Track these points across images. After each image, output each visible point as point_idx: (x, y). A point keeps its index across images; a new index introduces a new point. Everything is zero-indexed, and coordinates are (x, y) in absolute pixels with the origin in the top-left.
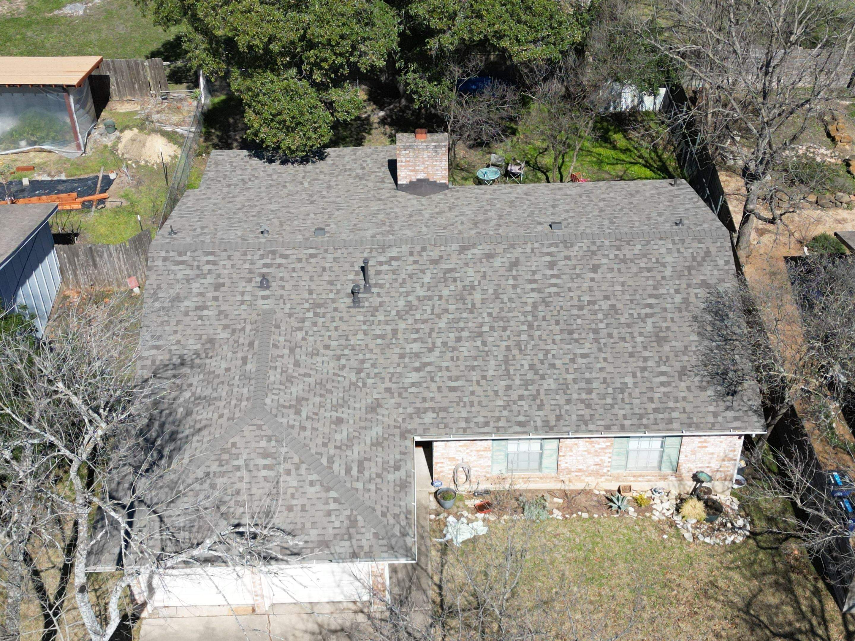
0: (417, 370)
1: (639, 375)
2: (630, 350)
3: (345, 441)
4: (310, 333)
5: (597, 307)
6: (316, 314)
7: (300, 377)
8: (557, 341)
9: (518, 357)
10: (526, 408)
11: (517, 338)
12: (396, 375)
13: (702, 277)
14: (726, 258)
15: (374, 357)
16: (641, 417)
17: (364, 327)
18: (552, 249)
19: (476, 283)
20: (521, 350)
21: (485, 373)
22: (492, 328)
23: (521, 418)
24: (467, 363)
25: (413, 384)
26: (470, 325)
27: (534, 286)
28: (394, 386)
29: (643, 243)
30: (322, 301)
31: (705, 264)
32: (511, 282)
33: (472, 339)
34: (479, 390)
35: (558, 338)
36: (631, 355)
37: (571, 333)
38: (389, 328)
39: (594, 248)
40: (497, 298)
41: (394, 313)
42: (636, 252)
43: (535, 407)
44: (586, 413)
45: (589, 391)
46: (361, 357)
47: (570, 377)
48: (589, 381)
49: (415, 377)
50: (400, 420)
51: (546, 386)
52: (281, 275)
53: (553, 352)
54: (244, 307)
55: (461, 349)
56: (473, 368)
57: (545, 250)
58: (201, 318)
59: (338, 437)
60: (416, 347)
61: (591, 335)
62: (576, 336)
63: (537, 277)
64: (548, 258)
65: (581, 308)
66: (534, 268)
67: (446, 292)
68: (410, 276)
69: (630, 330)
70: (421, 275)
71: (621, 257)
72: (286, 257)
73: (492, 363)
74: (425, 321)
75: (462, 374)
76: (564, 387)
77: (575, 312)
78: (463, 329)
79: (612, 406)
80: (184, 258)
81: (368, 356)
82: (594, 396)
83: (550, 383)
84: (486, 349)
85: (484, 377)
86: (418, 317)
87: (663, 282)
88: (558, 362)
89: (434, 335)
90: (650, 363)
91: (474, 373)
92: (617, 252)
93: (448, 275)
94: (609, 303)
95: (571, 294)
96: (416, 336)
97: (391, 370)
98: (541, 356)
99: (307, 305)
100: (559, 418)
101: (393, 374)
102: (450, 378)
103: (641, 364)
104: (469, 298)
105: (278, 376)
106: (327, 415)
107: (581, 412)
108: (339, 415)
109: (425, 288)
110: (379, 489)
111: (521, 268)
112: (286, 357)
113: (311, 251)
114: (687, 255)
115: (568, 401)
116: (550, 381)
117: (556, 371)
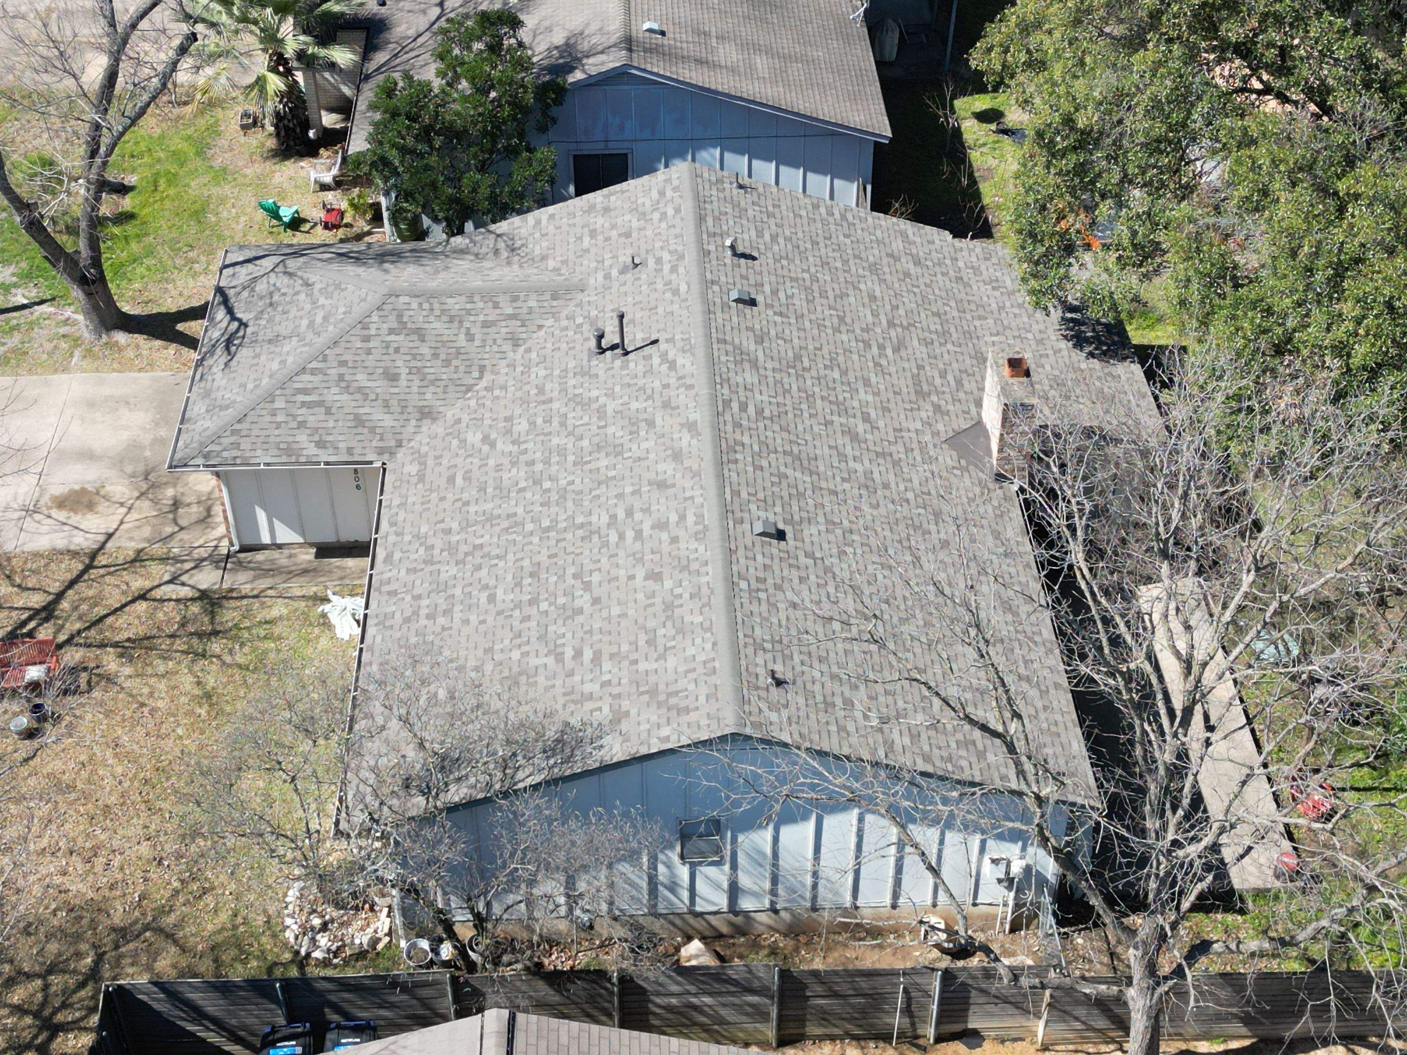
0: (485, 439)
1: (452, 665)
2: (496, 647)
3: (355, 385)
4: (551, 330)
5: (579, 593)
6: (579, 325)
8: (519, 564)
9: (497, 529)
10: (413, 557)
12: (479, 423)
13: (633, 712)
14: (674, 738)
15: (510, 395)
16: (383, 682)
17: (557, 372)
18: (691, 519)
19: (627, 455)
20: (508, 529)
21: (473, 503)
22: (547, 491)
23: (397, 555)
24: (491, 482)
25: (463, 441)
26: (555, 468)
27: (621, 515)
28: (463, 425)
29: (707, 623)
30: (600, 324)
31: (663, 711)
32: (628, 490)
33: (531, 476)
34: (448, 503)
35: (526, 563)
36: (488, 650)
37: (532, 575)
38: (555, 394)
39: (694, 566)
40: (600, 483)
41: (579, 391)
42: (688, 619)
43: (413, 565)
44: (397, 620)
45: (431, 616)
46: (511, 383)
47: (458, 591)
48: (448, 612)
49: (474, 438)
50: (411, 444)
51: (444, 569)
52: (644, 276)
53: (501, 564)
54: (593, 265)
55: (514, 470)
56: (483, 489)
57: (690, 512)
58: (579, 238)
59: (361, 377)
60: (522, 427)
61: (527, 598)
62: (527, 581)
63: (638, 516)
64: (673, 518)
65: (575, 576)
66: (654, 508)
67: (611, 430)
68: (641, 389)
69: (533, 640)
70: (643, 398)
71: (677, 602)
72: (674, 269)
73: (489, 506)
74: (563, 424)
75: (474, 481)
76: (441, 587)
77: (571, 571)
78: (547, 463)
79: (405, 646)
81: (511, 389)
82: (423, 622)
83: (449, 571)
84: (513, 494)
85: (467, 503)
86: (571, 415)
87: (625, 663)
88: (484, 572)
89: (540, 438)
90: (471, 675)
91: (474, 492)
92: (686, 596)
93: (642, 424)
94: (587, 606)
95: (604, 560)
96: (539, 421)
97: (487, 416)
98: (495, 552)
99: (593, 313)
100: (393, 593)
101: (482, 418)
102: (467, 472)
103: (471, 664)
104: (603, 454)
105: (457, 307)
106: (399, 363)
107: (398, 615)
108: (403, 376)
109: (620, 408)
110: (278, 426)
111: (656, 494)
112: (498, 311)
113: (683, 288)
114: (682, 683)
115: (419, 597)
116: (453, 570)
117: (468, 574)
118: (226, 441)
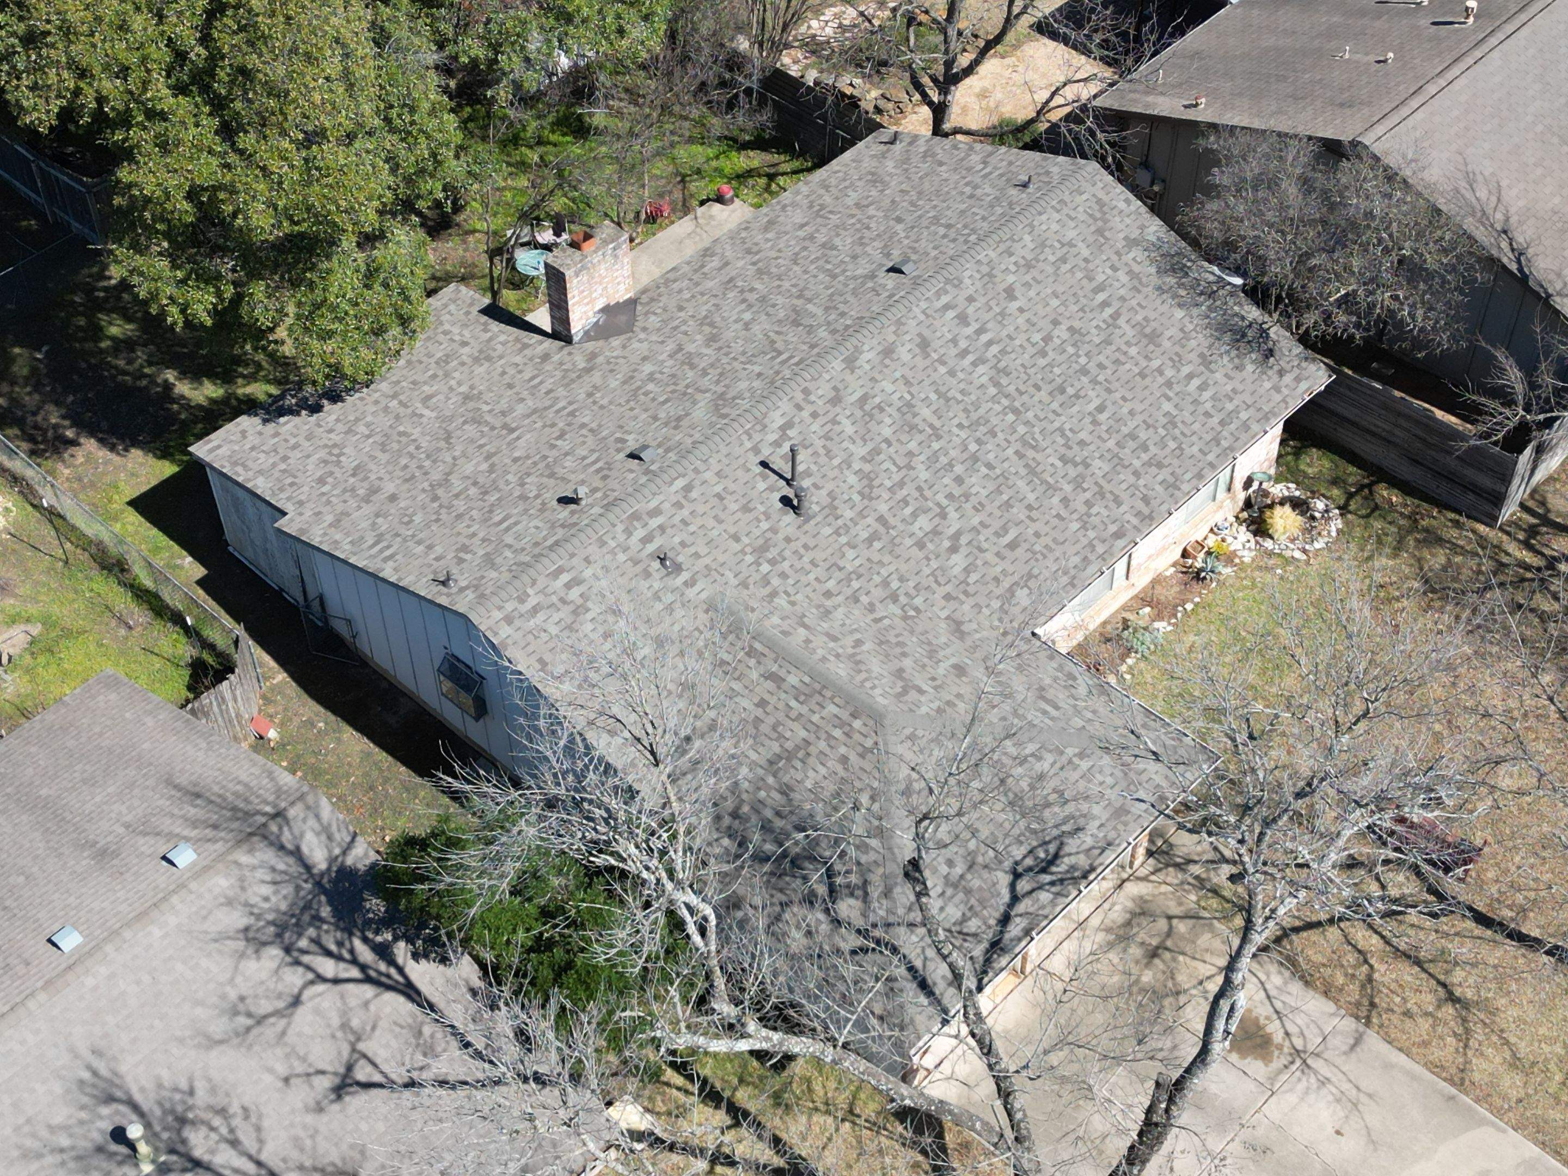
0: (954, 549)
1: (1171, 394)
2: (1137, 370)
4: (789, 589)
5: (1057, 341)
6: (772, 562)
7: (858, 651)
8: (1060, 411)
9: (1039, 457)
10: (1105, 512)
11: (1015, 436)
12: (938, 573)
13: (1121, 235)
14: (1122, 197)
15: (892, 568)
16: (1217, 441)
17: (844, 540)
18: (945, 299)
19: (908, 397)
20: (1033, 447)
21: (1026, 502)
22: (979, 442)
23: (1113, 528)
24: (997, 503)
25: (967, 570)
26: (953, 453)
27: (971, 358)
28: (948, 588)
29: (1028, 229)
30: (761, 541)
31: (1109, 217)
32: (942, 370)
33: (972, 470)
34: (1038, 526)
35: (1055, 405)
36: (1142, 375)
37: (1062, 391)
38: (869, 520)
39: (985, 269)
40: (948, 400)
41: (856, 498)
42: (1031, 246)
43: (1112, 505)
44: (1164, 474)
45: (1145, 448)
46: (877, 579)
47: (1111, 444)
48: (1133, 436)
49: (958, 562)
50: (996, 623)
51: (1100, 473)
52: (677, 540)
53: (1067, 426)
54: (678, 613)
55: (973, 491)
56: (1008, 505)
57: (939, 304)
60: (924, 523)
61: (1085, 380)
62: (1070, 391)
63: (963, 344)
64: (951, 314)
65: (1043, 354)
66: (949, 336)
67: (887, 432)
68: (827, 437)
69: (1114, 348)
70: (837, 428)
71: (1022, 262)
72: (656, 512)
73: (1021, 484)
74: (901, 484)
75: (1004, 520)
76: (1118, 463)
77: (1042, 362)
78: (951, 465)
79: (1179, 447)
80: (532, 602)
81: (884, 572)
82: (1153, 450)
83: (1099, 467)
84: (998, 471)
85: (1030, 507)
86: (888, 484)
87: (1091, 266)
88: (1083, 435)
89: (928, 493)
90: (1169, 373)
91: (1015, 510)
92: (1013, 259)
93: (867, 407)
94: (1063, 327)
95: (1017, 342)
96: (908, 511)
97: (927, 571)
98: (1061, 441)
99: (749, 559)
100: (1146, 500)
101: (932, 574)
102: (997, 534)
103: (1161, 380)
104: (917, 420)
107: (1160, 478)
109: (859, 441)
111: (936, 344)
113: (680, 483)
114: (1082, 217)
115: (1136, 474)
116: (1097, 463)
117: (1092, 447)
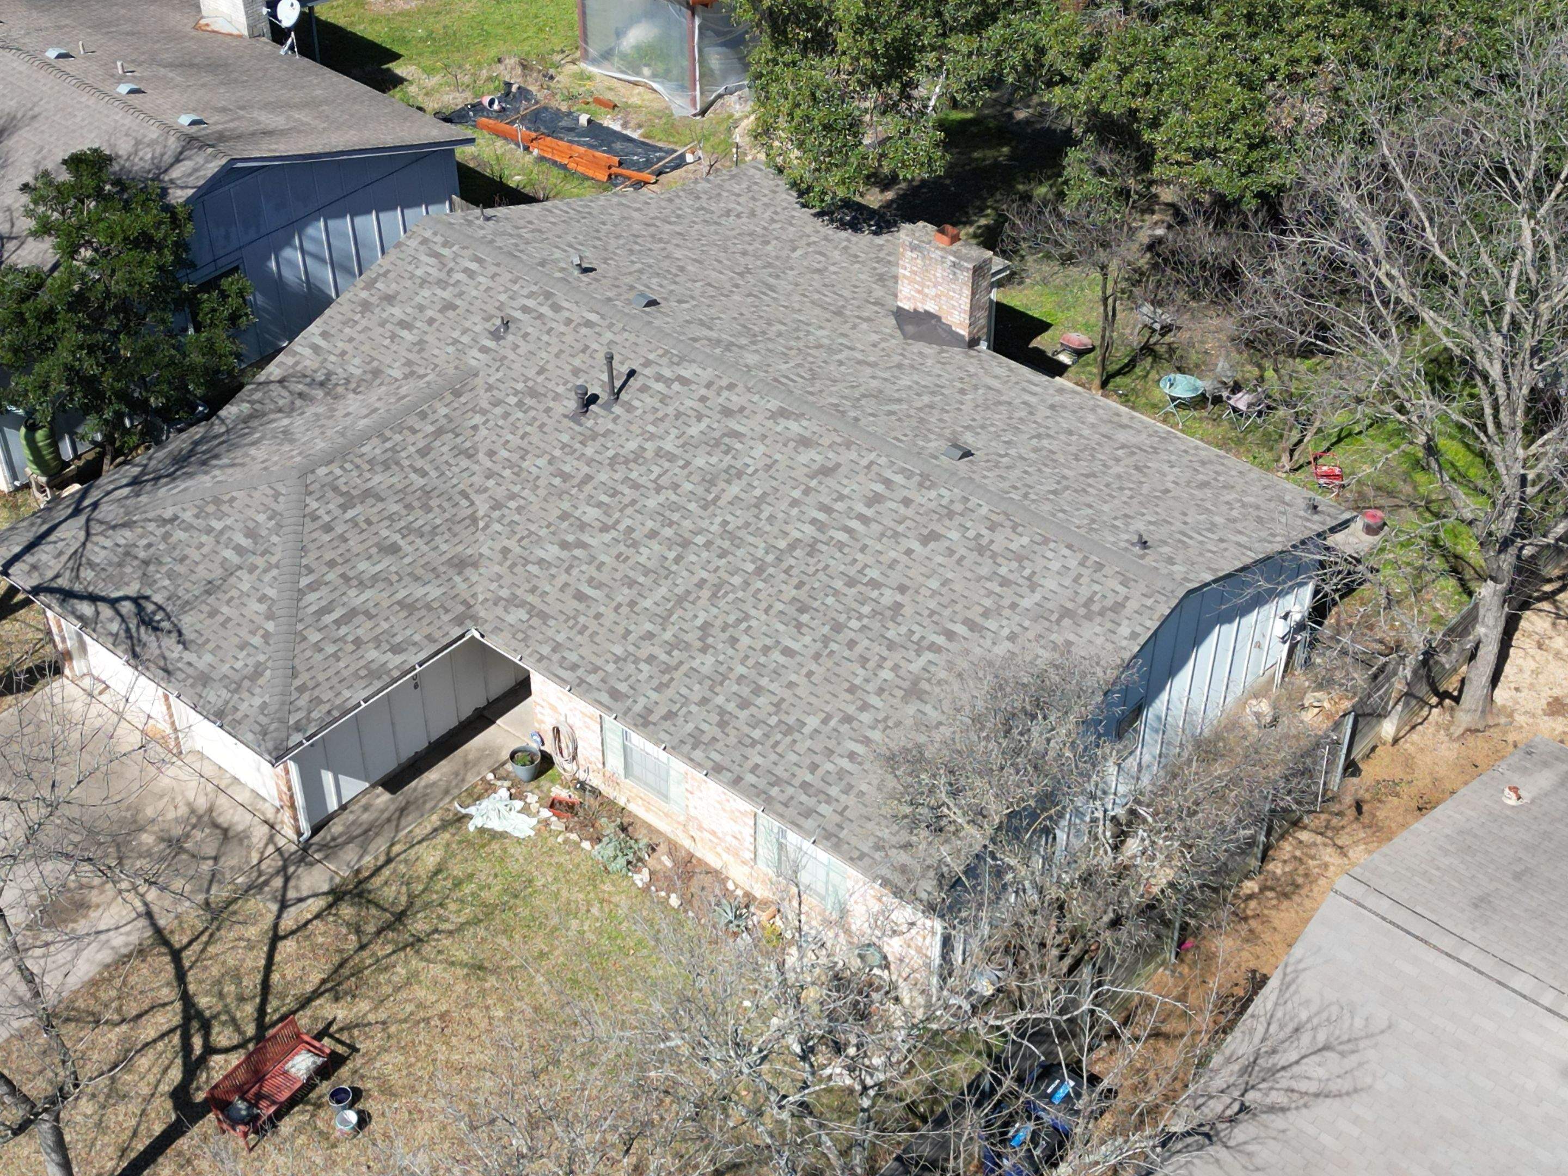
0: (564, 545)
1: (833, 723)
2: (857, 681)
3: (365, 576)
4: (491, 424)
5: (875, 594)
6: (520, 404)
7: (407, 469)
8: (773, 612)
9: (703, 602)
10: (643, 676)
11: (725, 576)
12: (534, 538)
13: (1072, 637)
14: (1138, 629)
15: (532, 498)
16: (778, 781)
17: (557, 453)
18: (898, 479)
19: (750, 471)
20: (714, 595)
21: (639, 599)
22: (708, 545)
23: (623, 687)
24: (631, 574)
25: (541, 562)
26: (686, 523)
28: (517, 550)
29: (1038, 538)
30: (542, 391)
31: (1098, 619)
32: (797, 493)
33: (670, 543)
34: (610, 616)
35: (779, 606)
36: (852, 690)
37: (802, 610)
38: (585, 469)
39: (958, 507)
40: (757, 506)
41: (611, 453)
42: (1014, 546)
43: (655, 682)
44: (711, 730)
45: (744, 704)
46: (516, 489)
47: (741, 670)
48: (758, 690)
49: (552, 552)
50: (481, 598)
51: (695, 664)
52: (530, 330)
53: (754, 623)
54: (450, 349)
55: (642, 550)
56: (631, 583)
57: (888, 474)
58: (393, 337)
59: (363, 566)
60: (591, 514)
61: (826, 630)
62: (805, 618)
63: (839, 506)
64: (879, 488)
65: (851, 583)
66: (846, 492)
67: (699, 462)
68: (678, 415)
69: (885, 653)
70: (693, 421)
71: (984, 542)
72: (556, 308)
73: (663, 591)
74: (636, 486)
75: (611, 583)
76: (718, 679)
77: (839, 584)
78: (671, 524)
79: (754, 743)
80: (445, 252)
81: (525, 493)
82: (743, 715)
83: (706, 663)
84: (674, 568)
85: (632, 604)
86: (634, 475)
87: (1007, 612)
88: (745, 640)
89: (629, 511)
90: (866, 717)
91: (626, 591)
92: (984, 532)
93: (726, 440)
94: (899, 598)
95: (859, 556)
96: (606, 499)
97: (533, 528)
98: (731, 619)
99: (520, 386)
100: (670, 715)
101: (531, 533)
102: (590, 581)
103: (851, 710)
104: (722, 485)
105: (378, 451)
106: (384, 533)
107: (705, 727)
108: (401, 543)
109: (681, 441)
110: (336, 656)
111: (830, 481)
112: (420, 435)
113: (593, 317)
114: (1085, 592)
115: (704, 701)
116: (709, 660)
117: (730, 652)
118: (303, 702)
